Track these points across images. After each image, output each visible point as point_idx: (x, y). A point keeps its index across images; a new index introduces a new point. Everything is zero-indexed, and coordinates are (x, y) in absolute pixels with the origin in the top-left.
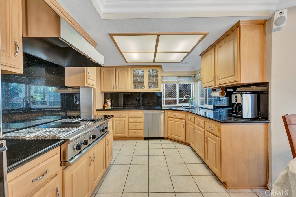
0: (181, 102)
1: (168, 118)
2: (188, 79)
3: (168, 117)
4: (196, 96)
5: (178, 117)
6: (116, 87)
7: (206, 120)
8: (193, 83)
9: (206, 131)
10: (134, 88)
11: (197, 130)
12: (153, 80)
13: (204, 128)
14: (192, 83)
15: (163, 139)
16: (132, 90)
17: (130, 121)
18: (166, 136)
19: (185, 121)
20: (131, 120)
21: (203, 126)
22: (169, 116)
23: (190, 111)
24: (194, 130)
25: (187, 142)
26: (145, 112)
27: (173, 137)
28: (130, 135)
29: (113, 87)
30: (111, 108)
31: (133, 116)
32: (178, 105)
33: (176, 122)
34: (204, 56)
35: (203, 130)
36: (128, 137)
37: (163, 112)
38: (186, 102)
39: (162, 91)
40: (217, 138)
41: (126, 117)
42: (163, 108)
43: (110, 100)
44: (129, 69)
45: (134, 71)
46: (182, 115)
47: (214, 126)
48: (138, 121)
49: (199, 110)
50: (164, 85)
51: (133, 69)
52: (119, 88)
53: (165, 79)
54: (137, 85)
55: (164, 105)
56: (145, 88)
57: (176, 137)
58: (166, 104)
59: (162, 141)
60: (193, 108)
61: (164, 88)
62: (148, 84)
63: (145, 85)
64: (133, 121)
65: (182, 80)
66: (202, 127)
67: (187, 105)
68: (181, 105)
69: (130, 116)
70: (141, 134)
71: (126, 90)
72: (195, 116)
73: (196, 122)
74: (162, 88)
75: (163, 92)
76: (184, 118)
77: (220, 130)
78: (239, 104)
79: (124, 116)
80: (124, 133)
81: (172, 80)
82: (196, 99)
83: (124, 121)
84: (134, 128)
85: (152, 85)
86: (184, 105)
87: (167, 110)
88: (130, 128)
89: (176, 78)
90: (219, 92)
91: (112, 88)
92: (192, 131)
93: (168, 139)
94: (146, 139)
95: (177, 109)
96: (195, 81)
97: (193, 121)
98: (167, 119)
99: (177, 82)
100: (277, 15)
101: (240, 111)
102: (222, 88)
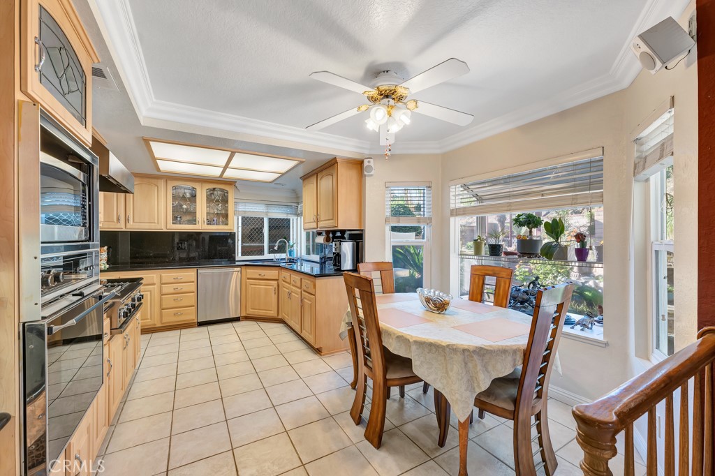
0: (272, 251)
1: (248, 281)
2: (285, 209)
3: (248, 279)
4: (299, 242)
5: (265, 277)
6: (127, 220)
7: (302, 276)
8: (295, 218)
9: (303, 292)
10: (173, 223)
11: (293, 294)
12: (218, 210)
13: (301, 288)
14: (291, 218)
15: (237, 319)
16: (168, 227)
17: (164, 291)
18: (244, 314)
19: (276, 282)
20: (166, 289)
21: (299, 285)
22: (248, 277)
23: (288, 266)
24: (289, 294)
25: (280, 317)
26: (200, 271)
27: (256, 313)
28: (164, 321)
29: (118, 220)
30: (107, 266)
31: (173, 281)
32: (267, 256)
33: (262, 286)
34: (307, 181)
35: (300, 290)
36: (159, 325)
37: (239, 269)
38: (282, 250)
39: (235, 231)
40: (313, 297)
41: (154, 284)
42: (237, 263)
43: (106, 247)
44: (162, 183)
45: (175, 188)
46: (272, 273)
47: (309, 282)
48: (183, 290)
49: (299, 264)
50: (240, 218)
51: (171, 184)
52: (134, 222)
53: (241, 208)
54: (180, 217)
55: (239, 256)
56: (200, 223)
57: (262, 313)
58: (243, 254)
59: (236, 324)
60: (292, 261)
61: (240, 224)
62: (207, 216)
63: (200, 218)
64: (172, 291)
65: (274, 211)
66: (298, 288)
67: (283, 256)
68: (271, 256)
69: (163, 282)
70: (190, 316)
71: (153, 227)
72: (292, 273)
73: (292, 282)
74: (235, 226)
75: (238, 231)
76: (277, 278)
77: (315, 286)
78: (338, 253)
79: (151, 282)
80: (149, 317)
81: (256, 209)
82: (299, 245)
83: (149, 293)
84: (173, 304)
85: (215, 219)
86: (278, 256)
87: (246, 265)
88: (163, 307)
89: (264, 206)
90: (323, 237)
91: (115, 220)
92: (286, 296)
93: (247, 318)
94: (201, 324)
95: (265, 264)
96: (297, 215)
97: (288, 281)
98: (246, 281)
99: (266, 212)
100: (366, 163)
101: (340, 262)
102: (328, 232)
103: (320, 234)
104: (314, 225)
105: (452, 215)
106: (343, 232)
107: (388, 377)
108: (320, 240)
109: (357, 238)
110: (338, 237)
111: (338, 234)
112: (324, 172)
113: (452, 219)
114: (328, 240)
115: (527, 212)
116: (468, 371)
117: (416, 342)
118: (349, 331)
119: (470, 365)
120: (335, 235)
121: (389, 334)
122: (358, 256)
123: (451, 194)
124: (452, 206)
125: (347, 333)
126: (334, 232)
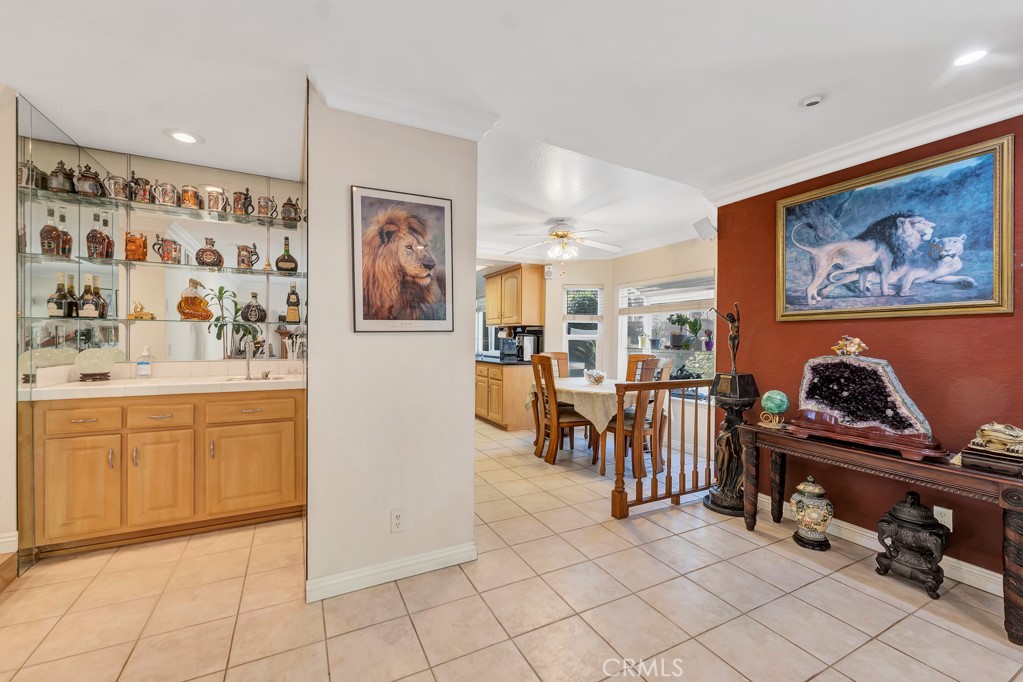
9: (490, 380)
13: (488, 377)
21: (486, 374)
34: (491, 280)
35: (486, 379)
40: (500, 383)
47: (497, 370)
66: (485, 377)
77: (502, 372)
78: (521, 346)
90: (506, 333)
100: (546, 268)
101: (522, 354)
102: (509, 328)
103: (502, 329)
104: (498, 321)
105: (620, 314)
106: (524, 328)
107: (561, 421)
108: (503, 335)
109: (538, 334)
110: (519, 333)
111: (519, 330)
112: (509, 275)
113: (620, 317)
114: (510, 335)
115: (679, 312)
116: (605, 407)
117: (576, 393)
118: (533, 402)
119: (606, 404)
120: (516, 331)
121: (561, 391)
122: (538, 347)
123: (620, 295)
124: (620, 307)
125: (531, 405)
126: (515, 328)
